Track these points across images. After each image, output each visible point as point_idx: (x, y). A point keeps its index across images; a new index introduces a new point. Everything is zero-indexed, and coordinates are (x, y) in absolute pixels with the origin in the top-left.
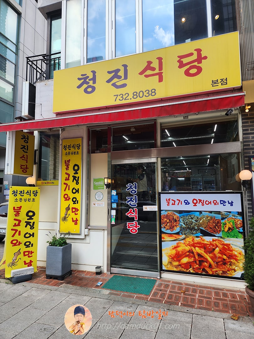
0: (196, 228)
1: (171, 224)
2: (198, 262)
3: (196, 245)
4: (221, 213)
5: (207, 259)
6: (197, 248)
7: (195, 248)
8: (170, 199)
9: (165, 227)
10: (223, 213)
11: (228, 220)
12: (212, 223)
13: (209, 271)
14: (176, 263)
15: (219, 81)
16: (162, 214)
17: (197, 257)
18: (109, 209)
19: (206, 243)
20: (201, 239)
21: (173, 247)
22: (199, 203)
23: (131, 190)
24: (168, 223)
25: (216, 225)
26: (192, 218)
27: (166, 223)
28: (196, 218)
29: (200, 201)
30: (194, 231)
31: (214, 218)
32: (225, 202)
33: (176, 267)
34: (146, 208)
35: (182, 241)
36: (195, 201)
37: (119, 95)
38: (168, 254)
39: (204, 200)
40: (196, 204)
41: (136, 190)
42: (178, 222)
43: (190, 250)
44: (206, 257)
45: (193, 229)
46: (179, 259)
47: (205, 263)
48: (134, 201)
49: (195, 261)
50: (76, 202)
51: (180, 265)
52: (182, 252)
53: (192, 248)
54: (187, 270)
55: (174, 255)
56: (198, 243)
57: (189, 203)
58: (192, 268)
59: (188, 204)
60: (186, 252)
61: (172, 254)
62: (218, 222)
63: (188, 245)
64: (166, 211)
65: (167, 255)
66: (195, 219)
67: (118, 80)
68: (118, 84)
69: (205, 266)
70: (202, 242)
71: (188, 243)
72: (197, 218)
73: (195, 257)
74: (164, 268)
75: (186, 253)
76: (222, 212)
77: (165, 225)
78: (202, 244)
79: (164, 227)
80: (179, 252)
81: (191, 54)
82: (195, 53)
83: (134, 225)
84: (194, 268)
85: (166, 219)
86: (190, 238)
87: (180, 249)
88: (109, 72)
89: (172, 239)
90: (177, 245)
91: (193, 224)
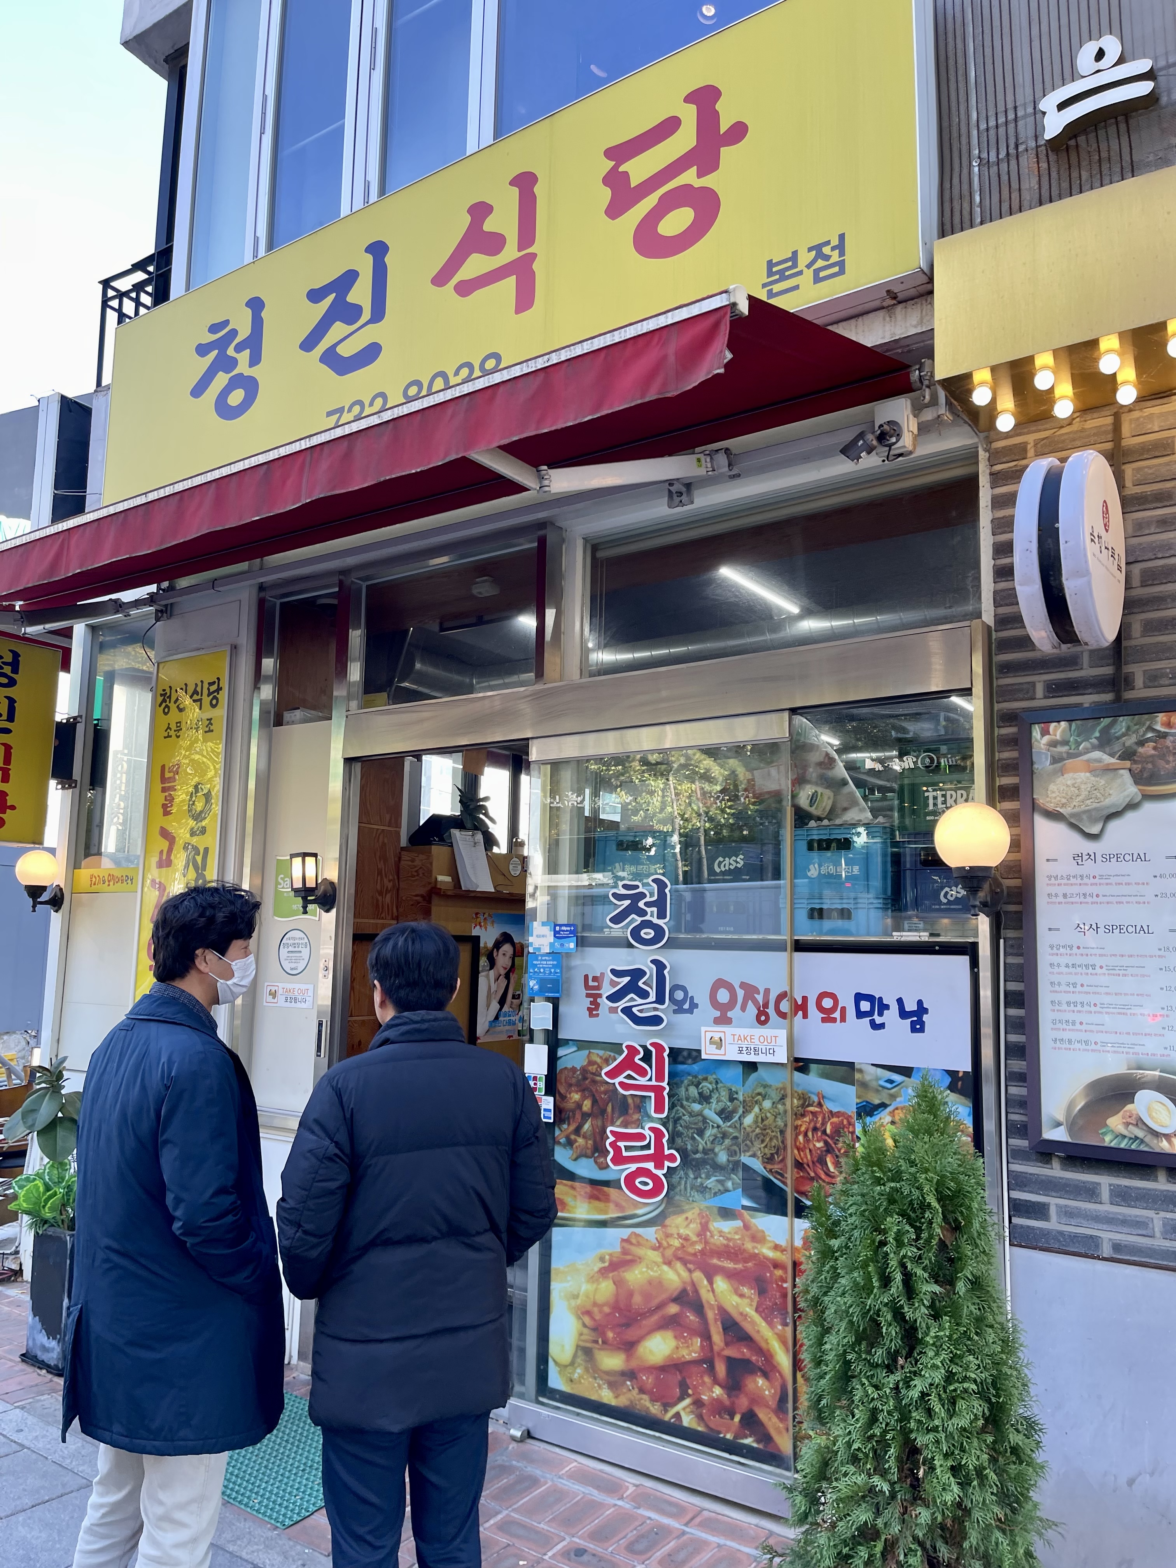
0: (723, 1158)
1: (600, 1124)
2: (721, 1369)
3: (715, 1261)
4: (857, 1076)
5: (768, 1356)
6: (721, 1284)
7: (711, 1283)
9: (570, 1143)
10: (867, 1078)
11: (893, 1123)
12: (806, 1135)
13: (778, 1430)
14: (613, 1361)
15: (805, 258)
16: (560, 1065)
17: (718, 1338)
19: (770, 1254)
20: (746, 1227)
21: (601, 1260)
22: (743, 1008)
24: (585, 1116)
25: (829, 1149)
26: (704, 1099)
27: (578, 1116)
28: (724, 1094)
29: (750, 990)
30: (708, 1176)
31: (820, 1105)
32: (883, 1007)
33: (612, 1385)
35: (650, 1234)
36: (723, 996)
38: (579, 1301)
39: (767, 991)
40: (729, 1014)
42: (636, 1116)
43: (684, 1291)
44: (763, 1345)
45: (704, 1162)
46: (631, 1334)
47: (761, 1381)
49: (707, 1361)
51: (631, 1374)
52: (647, 1296)
53: (698, 1275)
54: (666, 1406)
55: (607, 1310)
56: (732, 1252)
57: (694, 1006)
58: (687, 1401)
59: (690, 1011)
60: (664, 1296)
61: (595, 1304)
62: (838, 1131)
63: (680, 1259)
64: (582, 1045)
65: (573, 1303)
66: (721, 1105)
69: (757, 1399)
70: (749, 1246)
71: (676, 1243)
72: (732, 1099)
73: (707, 1337)
74: (556, 1381)
75: (660, 1306)
76: (860, 1071)
77: (572, 1127)
78: (746, 1261)
79: (568, 1138)
80: (631, 1294)
84: (698, 1403)
85: (576, 1097)
86: (689, 1215)
87: (636, 1276)
89: (601, 1211)
90: (625, 1252)
91: (709, 1133)
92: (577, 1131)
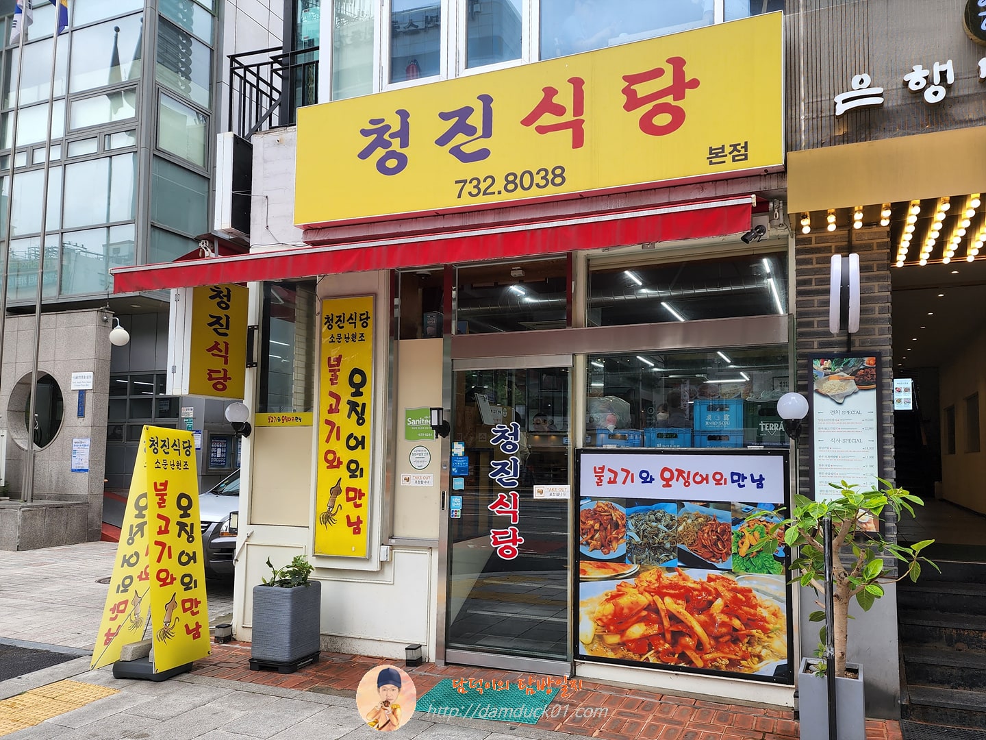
0: (668, 545)
1: (604, 534)
2: (668, 636)
3: (665, 591)
4: (732, 507)
5: (691, 628)
6: (668, 600)
7: (663, 600)
8: (604, 466)
9: (588, 544)
10: (737, 508)
11: (749, 526)
12: (708, 533)
13: (696, 658)
14: (614, 639)
15: (728, 149)
16: (582, 508)
17: (666, 623)
18: (443, 494)
19: (692, 585)
20: (680, 575)
21: (607, 595)
22: (677, 480)
23: (503, 441)
24: (596, 531)
25: (719, 539)
26: (658, 520)
27: (592, 531)
28: (668, 518)
29: (680, 472)
30: (661, 554)
31: (714, 520)
32: (744, 478)
33: (613, 650)
34: (541, 492)
35: (632, 581)
36: (667, 475)
37: (468, 181)
38: (595, 615)
39: (689, 472)
40: (670, 483)
41: (516, 442)
42: (623, 530)
43: (650, 605)
44: (689, 624)
45: (659, 548)
46: (623, 627)
47: (688, 639)
48: (512, 474)
49: (662, 634)
50: (358, 473)
51: (623, 644)
52: (631, 609)
53: (657, 598)
54: (641, 656)
55: (610, 617)
56: (673, 586)
57: (652, 479)
58: (652, 652)
59: (650, 482)
60: (639, 608)
61: (603, 615)
62: (724, 532)
63: (646, 591)
64: (593, 499)
65: (592, 616)
66: (667, 523)
67: (466, 138)
68: (467, 149)
69: (688, 647)
70: (682, 583)
71: (646, 584)
72: (672, 520)
73: (661, 623)
74: (583, 651)
75: (640, 611)
76: (734, 505)
77: (589, 536)
78: (680, 589)
79: (587, 541)
80: (622, 609)
81: (658, 73)
82: (669, 69)
83: (510, 536)
84: (657, 652)
85: (591, 522)
86: (652, 571)
87: (624, 601)
88: (445, 116)
89: (606, 574)
90: (619, 591)
91: (660, 535)
92: (592, 538)
